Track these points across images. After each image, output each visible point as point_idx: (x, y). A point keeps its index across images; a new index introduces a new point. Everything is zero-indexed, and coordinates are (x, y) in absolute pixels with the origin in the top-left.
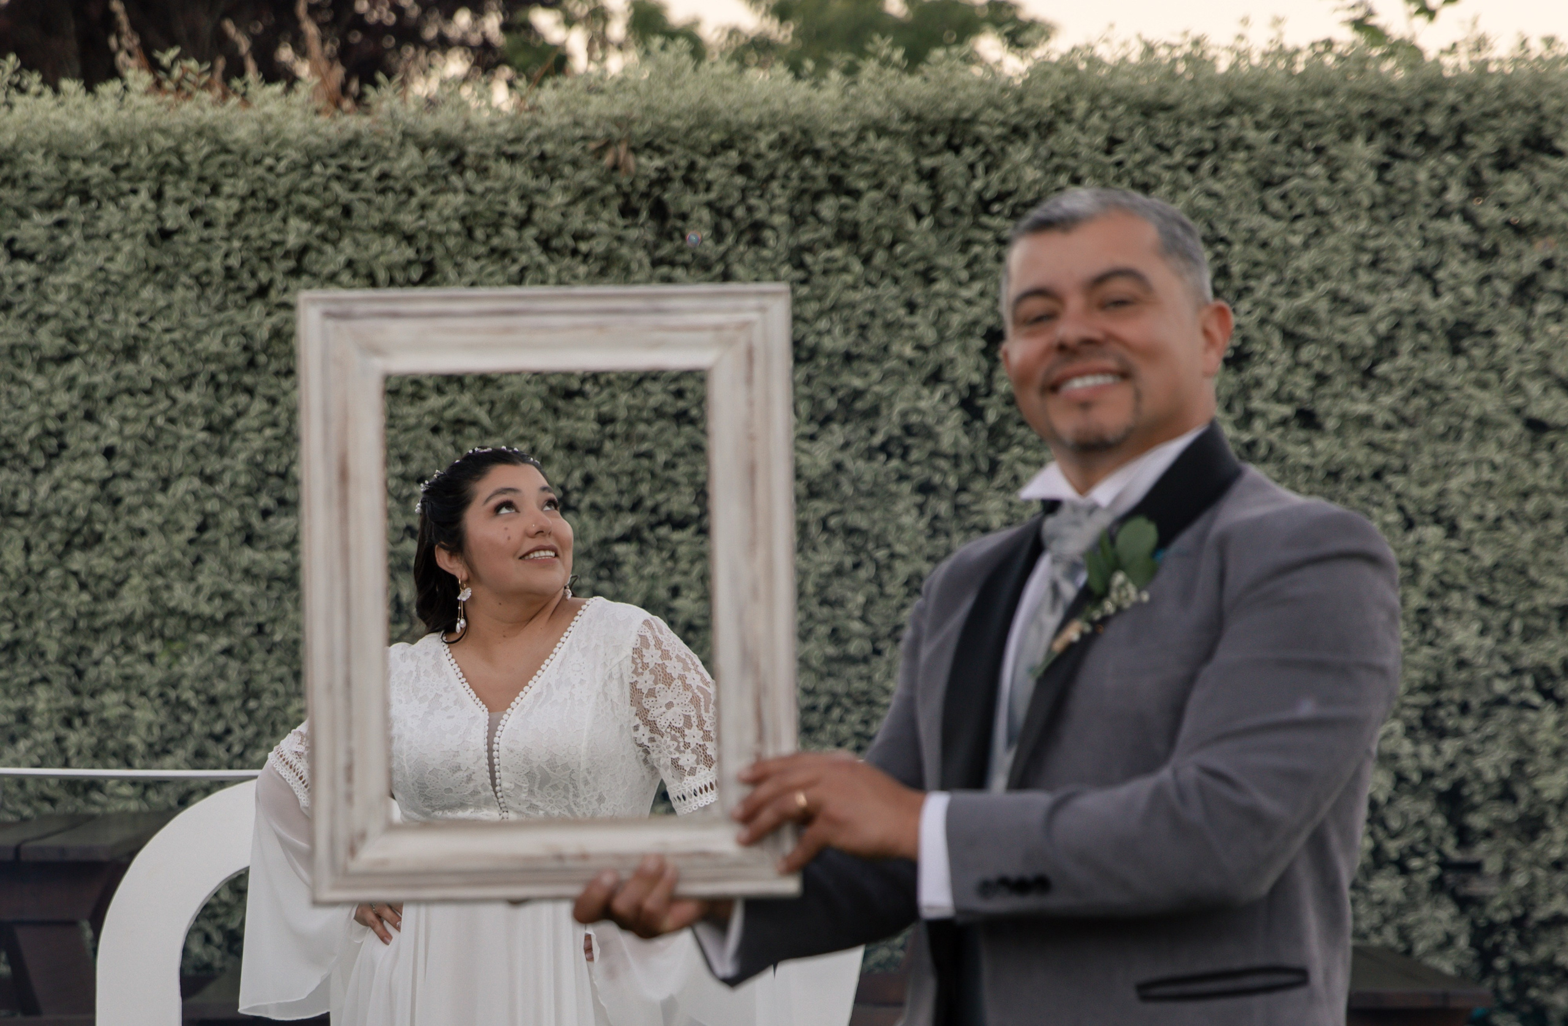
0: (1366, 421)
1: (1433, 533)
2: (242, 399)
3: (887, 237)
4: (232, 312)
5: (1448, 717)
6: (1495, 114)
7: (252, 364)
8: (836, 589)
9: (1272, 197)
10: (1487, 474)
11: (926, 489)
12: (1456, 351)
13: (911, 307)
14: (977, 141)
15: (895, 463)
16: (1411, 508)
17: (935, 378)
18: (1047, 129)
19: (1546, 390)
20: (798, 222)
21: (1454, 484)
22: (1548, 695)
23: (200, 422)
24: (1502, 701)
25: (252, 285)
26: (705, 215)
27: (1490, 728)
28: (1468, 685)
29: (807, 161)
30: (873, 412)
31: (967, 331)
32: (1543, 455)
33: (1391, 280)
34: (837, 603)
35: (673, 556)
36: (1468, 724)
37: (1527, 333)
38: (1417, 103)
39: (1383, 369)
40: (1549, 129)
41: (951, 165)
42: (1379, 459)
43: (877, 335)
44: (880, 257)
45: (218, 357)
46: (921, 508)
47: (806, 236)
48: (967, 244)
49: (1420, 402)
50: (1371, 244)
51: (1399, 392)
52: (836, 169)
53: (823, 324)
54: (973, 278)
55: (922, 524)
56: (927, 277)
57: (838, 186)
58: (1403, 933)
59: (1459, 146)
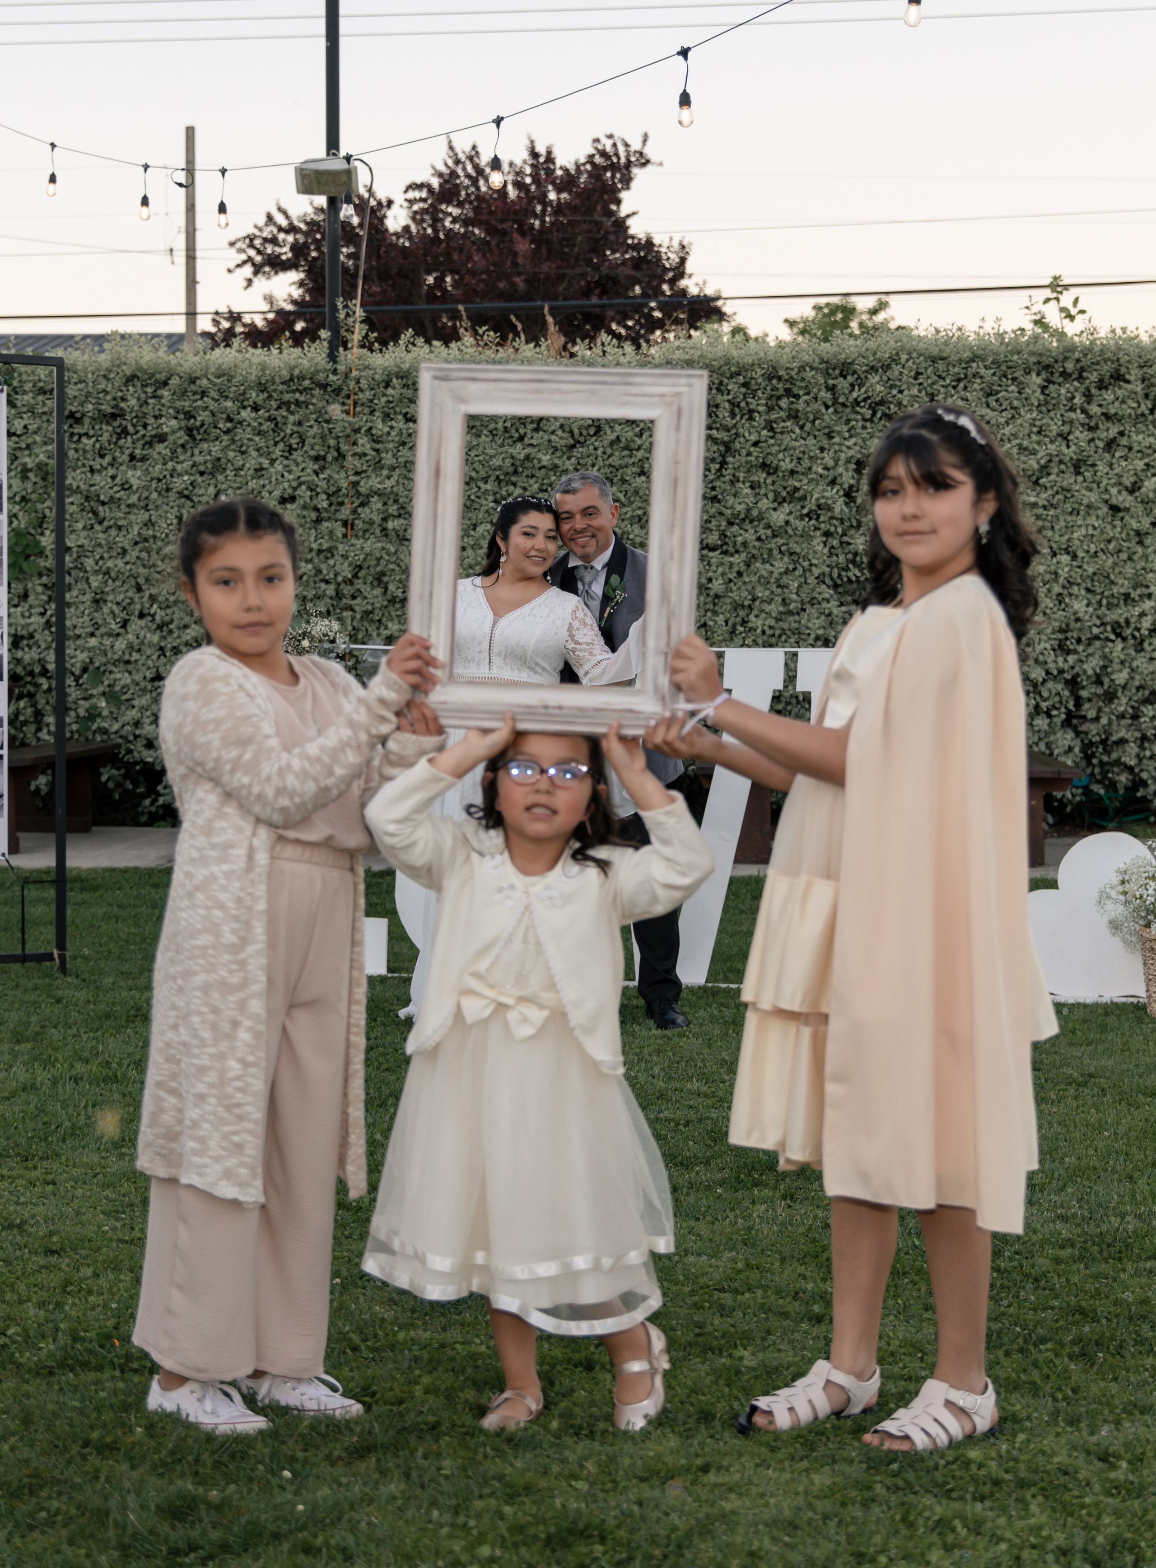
0: (1034, 505)
1: (1065, 558)
2: (511, 488)
3: (811, 417)
4: (506, 448)
5: (1071, 645)
6: (1098, 363)
7: (516, 472)
8: (785, 580)
9: (992, 400)
10: (1090, 531)
11: (827, 534)
12: (1078, 473)
13: (822, 449)
14: (855, 372)
15: (813, 522)
16: (1055, 546)
17: (833, 482)
18: (887, 368)
19: (1119, 492)
20: (770, 409)
21: (1075, 535)
22: (1118, 635)
23: (491, 498)
24: (1097, 638)
25: (516, 435)
26: (727, 405)
27: (1091, 650)
28: (1080, 630)
29: (774, 381)
30: (804, 498)
31: (848, 461)
32: (1118, 523)
33: (1047, 440)
34: (786, 586)
35: (709, 564)
36: (1080, 648)
37: (1111, 465)
38: (1061, 358)
39: (1043, 481)
40: (1123, 370)
41: (843, 384)
42: (1040, 523)
43: (806, 462)
44: (808, 426)
45: (500, 468)
46: (825, 543)
47: (774, 416)
48: (848, 421)
49: (1061, 497)
50: (1038, 423)
51: (1050, 492)
52: (788, 386)
53: (781, 456)
54: (851, 436)
55: (826, 551)
56: (830, 436)
57: (788, 392)
58: (1048, 746)
59: (1080, 378)
